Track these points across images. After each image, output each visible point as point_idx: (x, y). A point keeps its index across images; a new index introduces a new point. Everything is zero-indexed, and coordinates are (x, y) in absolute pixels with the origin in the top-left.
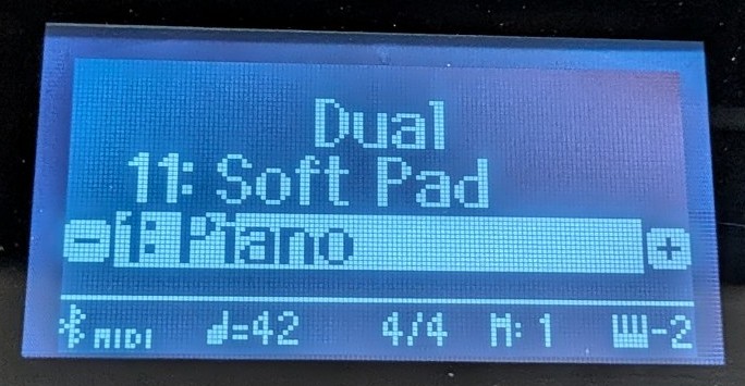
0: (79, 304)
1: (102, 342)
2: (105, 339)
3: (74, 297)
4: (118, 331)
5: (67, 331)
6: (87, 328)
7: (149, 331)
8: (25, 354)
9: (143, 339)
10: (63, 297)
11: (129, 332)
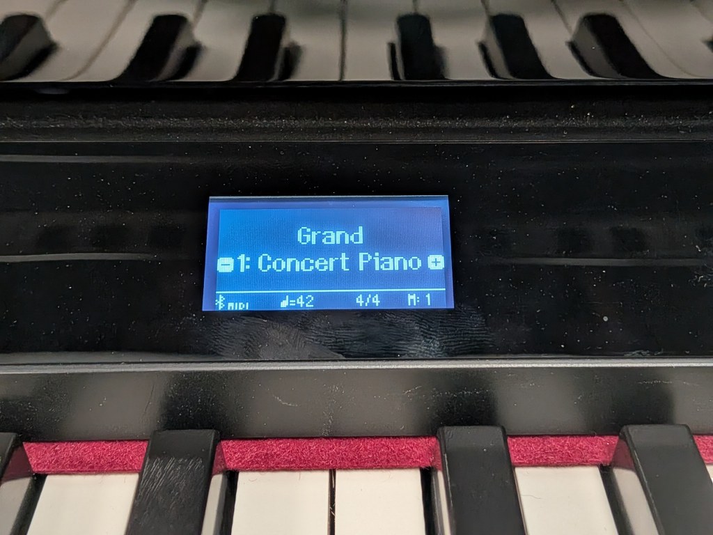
0: (223, 295)
1: (231, 307)
2: (231, 306)
3: (221, 292)
4: (236, 304)
5: (218, 304)
6: (226, 303)
7: (247, 304)
8: (203, 310)
9: (245, 306)
10: (217, 292)
11: (240, 304)
